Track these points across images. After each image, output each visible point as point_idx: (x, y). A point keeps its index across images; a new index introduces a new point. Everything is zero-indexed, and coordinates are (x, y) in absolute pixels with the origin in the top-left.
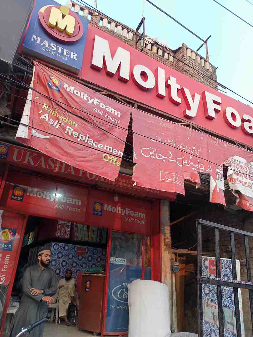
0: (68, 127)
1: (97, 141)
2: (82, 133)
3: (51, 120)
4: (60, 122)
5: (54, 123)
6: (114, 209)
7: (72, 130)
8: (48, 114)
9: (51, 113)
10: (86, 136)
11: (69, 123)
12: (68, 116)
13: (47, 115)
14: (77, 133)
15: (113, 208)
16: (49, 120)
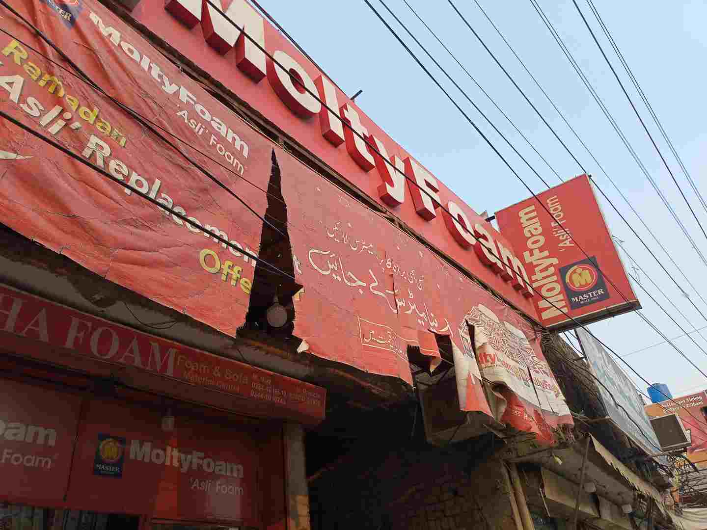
0: (94, 140)
1: (183, 207)
2: (139, 171)
3: (31, 100)
4: (68, 116)
5: (43, 113)
6: (158, 455)
7: (107, 151)
8: (22, 79)
9: (35, 78)
10: (151, 182)
11: (99, 128)
12: (98, 106)
13: (18, 80)
14: (124, 167)
15: (156, 451)
16: (22, 99)
